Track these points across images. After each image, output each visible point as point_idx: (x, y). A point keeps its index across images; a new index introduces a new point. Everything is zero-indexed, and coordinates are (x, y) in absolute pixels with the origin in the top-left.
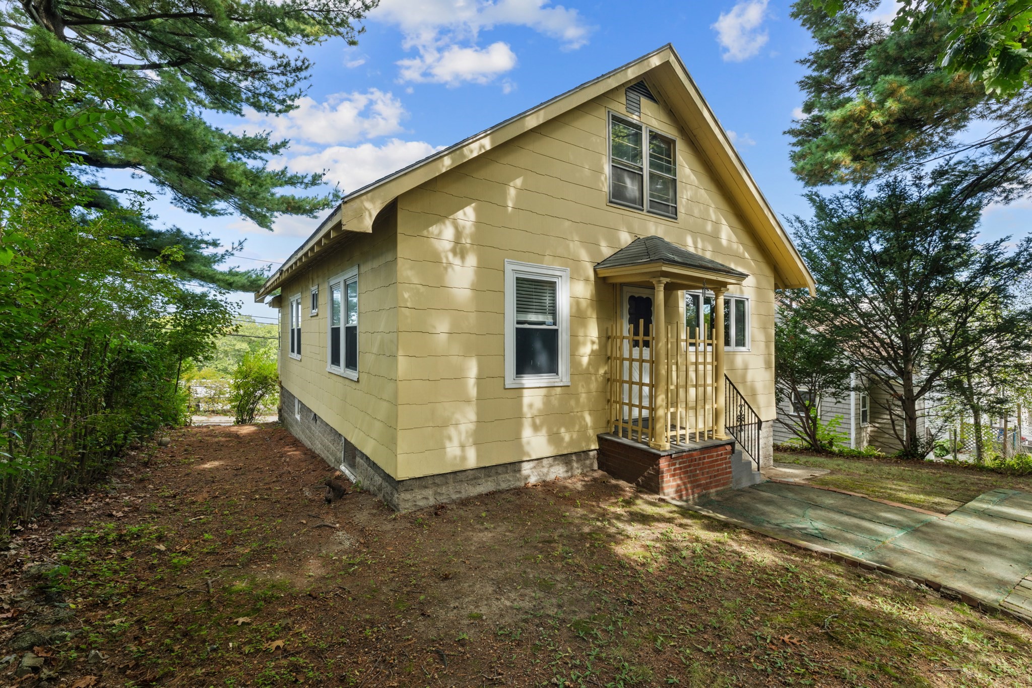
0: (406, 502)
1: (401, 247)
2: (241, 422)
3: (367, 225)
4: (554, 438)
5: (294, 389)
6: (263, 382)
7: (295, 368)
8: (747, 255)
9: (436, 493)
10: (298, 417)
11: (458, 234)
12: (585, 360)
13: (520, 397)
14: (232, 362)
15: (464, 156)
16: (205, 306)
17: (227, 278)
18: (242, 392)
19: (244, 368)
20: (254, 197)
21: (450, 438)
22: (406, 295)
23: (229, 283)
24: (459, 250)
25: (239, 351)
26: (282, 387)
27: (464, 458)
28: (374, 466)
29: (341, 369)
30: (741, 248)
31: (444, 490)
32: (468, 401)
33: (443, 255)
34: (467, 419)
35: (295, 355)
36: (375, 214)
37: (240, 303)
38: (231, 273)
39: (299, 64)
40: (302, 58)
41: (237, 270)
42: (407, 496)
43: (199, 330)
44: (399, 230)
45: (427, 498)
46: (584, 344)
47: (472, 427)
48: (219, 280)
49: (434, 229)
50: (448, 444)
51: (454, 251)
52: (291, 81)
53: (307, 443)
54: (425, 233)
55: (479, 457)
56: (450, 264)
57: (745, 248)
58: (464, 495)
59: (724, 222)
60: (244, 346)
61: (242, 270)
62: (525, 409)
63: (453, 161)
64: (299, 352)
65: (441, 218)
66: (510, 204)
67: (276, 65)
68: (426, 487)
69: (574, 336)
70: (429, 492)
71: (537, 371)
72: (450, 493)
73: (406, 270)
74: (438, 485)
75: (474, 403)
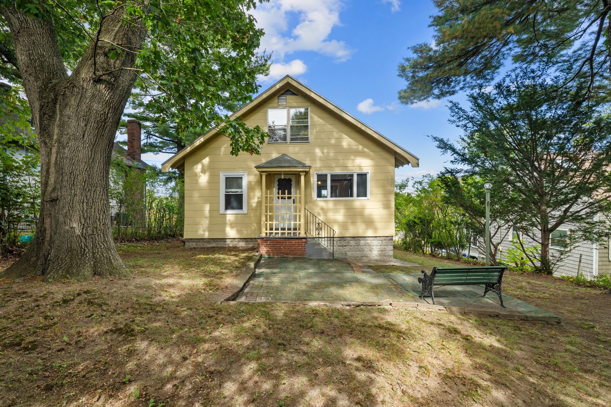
4: (239, 231)
8: (366, 150)
11: (203, 166)
12: (254, 205)
13: (226, 217)
21: (200, 228)
24: (203, 171)
27: (204, 235)
31: (198, 243)
32: (206, 217)
33: (198, 174)
34: (205, 222)
42: (188, 244)
44: (185, 168)
45: (193, 245)
46: (254, 198)
47: (207, 225)
49: (195, 167)
50: (199, 230)
54: (192, 168)
55: (209, 235)
56: (200, 176)
58: (205, 246)
62: (227, 221)
65: (197, 163)
66: (222, 153)
69: (249, 196)
71: (233, 208)
72: (201, 245)
75: (208, 218)
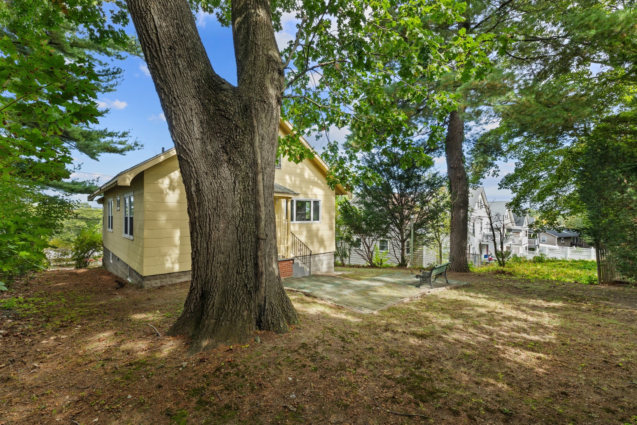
0: (147, 284)
1: (145, 188)
2: (78, 267)
3: (128, 183)
5: (110, 248)
6: (93, 245)
7: (110, 236)
8: (319, 182)
9: (161, 281)
10: (111, 261)
11: (171, 181)
14: (73, 234)
15: (170, 155)
16: (56, 203)
17: (71, 186)
18: (79, 251)
19: (81, 238)
20: (87, 147)
21: (167, 261)
22: (148, 206)
23: (73, 189)
24: (172, 187)
25: (78, 227)
26: (104, 247)
27: (173, 268)
28: (138, 274)
29: (128, 236)
30: (316, 179)
31: (165, 280)
32: (176, 246)
33: (164, 190)
34: (175, 253)
35: (110, 230)
36: (131, 179)
37: (79, 201)
38: (73, 183)
39: (115, 70)
40: (117, 68)
41: (77, 181)
42: (148, 282)
43: (53, 217)
44: (145, 182)
45: (157, 283)
47: (177, 256)
48: (65, 188)
49: (160, 181)
50: (166, 263)
51: (169, 188)
52: (110, 78)
53: (115, 273)
54: (156, 182)
55: (180, 267)
56: (167, 193)
57: (318, 178)
58: (174, 282)
59: (306, 168)
60: (83, 224)
61: (80, 181)
63: (165, 157)
64: (112, 228)
65: (163, 176)
67: (101, 71)
68: (156, 279)
70: (158, 281)
72: (168, 281)
73: (147, 197)
74: (162, 278)
75: (178, 247)
